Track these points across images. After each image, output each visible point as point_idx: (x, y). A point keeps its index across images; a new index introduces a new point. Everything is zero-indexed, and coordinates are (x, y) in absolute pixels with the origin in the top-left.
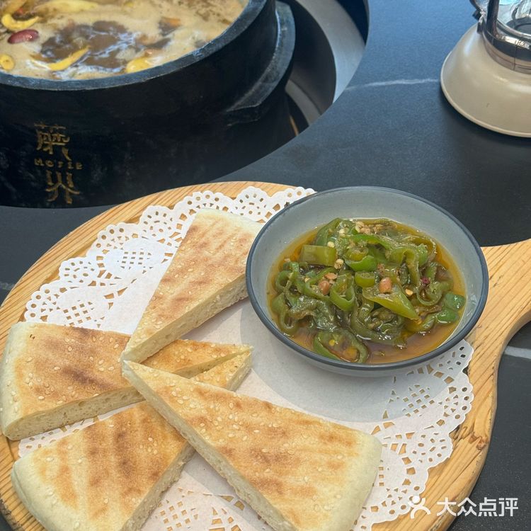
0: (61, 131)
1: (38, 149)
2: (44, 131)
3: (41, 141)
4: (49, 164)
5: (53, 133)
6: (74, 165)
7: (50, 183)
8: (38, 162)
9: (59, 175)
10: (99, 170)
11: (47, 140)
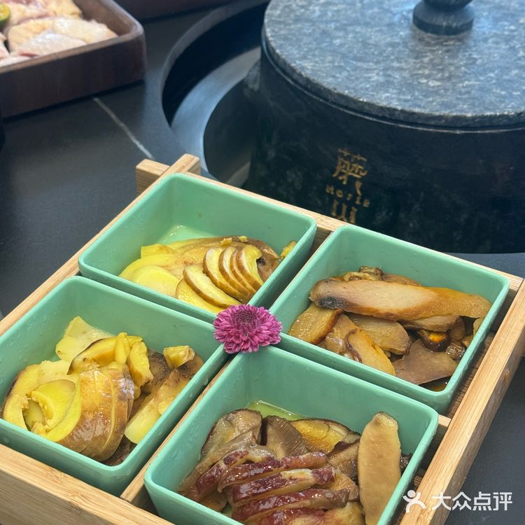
0: (360, 163)
1: (334, 175)
2: (346, 158)
3: (339, 168)
4: (340, 194)
5: (354, 162)
6: (362, 201)
8: (330, 190)
9: (345, 207)
10: (384, 213)
11: (345, 169)
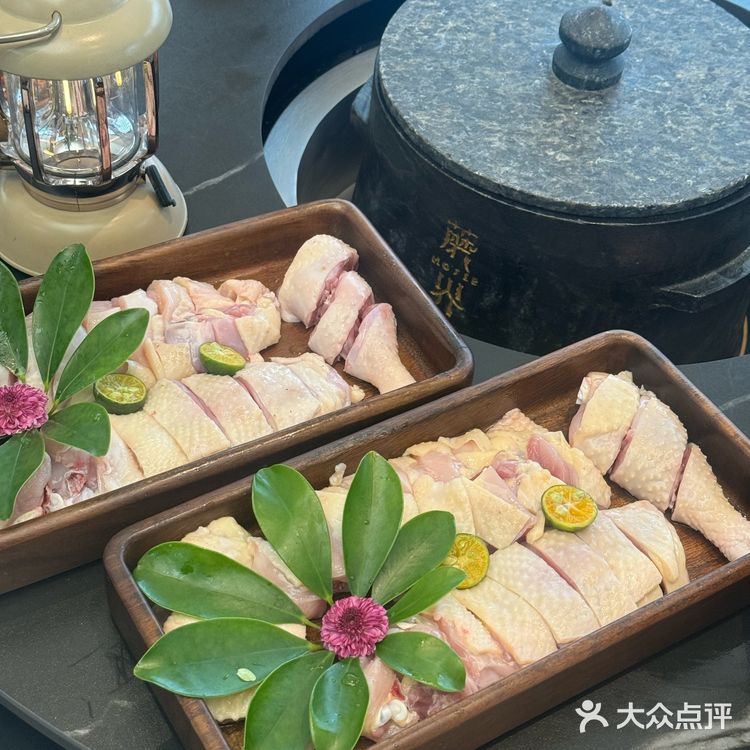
0: (471, 239)
1: (442, 247)
2: (455, 231)
3: (447, 240)
4: (446, 267)
5: (464, 237)
6: (469, 279)
7: (438, 287)
8: (436, 260)
9: (450, 282)
10: (493, 294)
11: (454, 242)
